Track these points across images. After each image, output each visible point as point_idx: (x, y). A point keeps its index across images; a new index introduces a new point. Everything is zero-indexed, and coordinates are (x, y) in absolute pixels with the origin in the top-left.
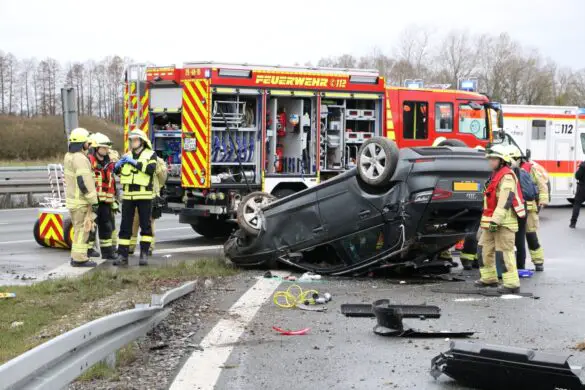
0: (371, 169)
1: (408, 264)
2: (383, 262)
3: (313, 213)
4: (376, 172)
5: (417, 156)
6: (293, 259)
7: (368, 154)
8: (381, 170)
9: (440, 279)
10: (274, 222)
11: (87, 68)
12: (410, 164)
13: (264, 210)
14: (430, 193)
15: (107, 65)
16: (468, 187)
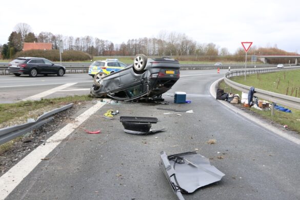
0: (138, 65)
1: (150, 98)
2: (142, 97)
3: (118, 80)
4: (139, 67)
5: (153, 61)
6: (112, 95)
7: (137, 60)
8: (141, 66)
9: (160, 103)
10: (106, 82)
11: (81, 38)
12: (150, 64)
13: (102, 78)
14: (157, 74)
15: (86, 38)
16: (170, 73)
